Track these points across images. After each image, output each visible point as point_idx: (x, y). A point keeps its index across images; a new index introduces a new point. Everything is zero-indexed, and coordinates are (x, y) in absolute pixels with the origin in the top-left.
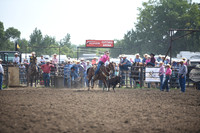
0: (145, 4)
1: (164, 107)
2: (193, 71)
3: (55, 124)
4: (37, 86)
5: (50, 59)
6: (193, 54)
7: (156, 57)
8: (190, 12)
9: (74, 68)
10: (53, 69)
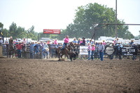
0: (79, 8)
1: (90, 69)
2: (108, 48)
3: (24, 80)
4: (14, 57)
5: (22, 41)
6: (108, 38)
7: (86, 40)
8: (106, 13)
9: (36, 46)
10: (23, 47)
